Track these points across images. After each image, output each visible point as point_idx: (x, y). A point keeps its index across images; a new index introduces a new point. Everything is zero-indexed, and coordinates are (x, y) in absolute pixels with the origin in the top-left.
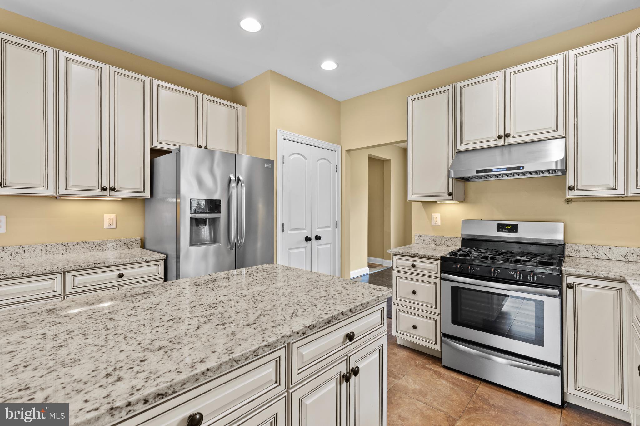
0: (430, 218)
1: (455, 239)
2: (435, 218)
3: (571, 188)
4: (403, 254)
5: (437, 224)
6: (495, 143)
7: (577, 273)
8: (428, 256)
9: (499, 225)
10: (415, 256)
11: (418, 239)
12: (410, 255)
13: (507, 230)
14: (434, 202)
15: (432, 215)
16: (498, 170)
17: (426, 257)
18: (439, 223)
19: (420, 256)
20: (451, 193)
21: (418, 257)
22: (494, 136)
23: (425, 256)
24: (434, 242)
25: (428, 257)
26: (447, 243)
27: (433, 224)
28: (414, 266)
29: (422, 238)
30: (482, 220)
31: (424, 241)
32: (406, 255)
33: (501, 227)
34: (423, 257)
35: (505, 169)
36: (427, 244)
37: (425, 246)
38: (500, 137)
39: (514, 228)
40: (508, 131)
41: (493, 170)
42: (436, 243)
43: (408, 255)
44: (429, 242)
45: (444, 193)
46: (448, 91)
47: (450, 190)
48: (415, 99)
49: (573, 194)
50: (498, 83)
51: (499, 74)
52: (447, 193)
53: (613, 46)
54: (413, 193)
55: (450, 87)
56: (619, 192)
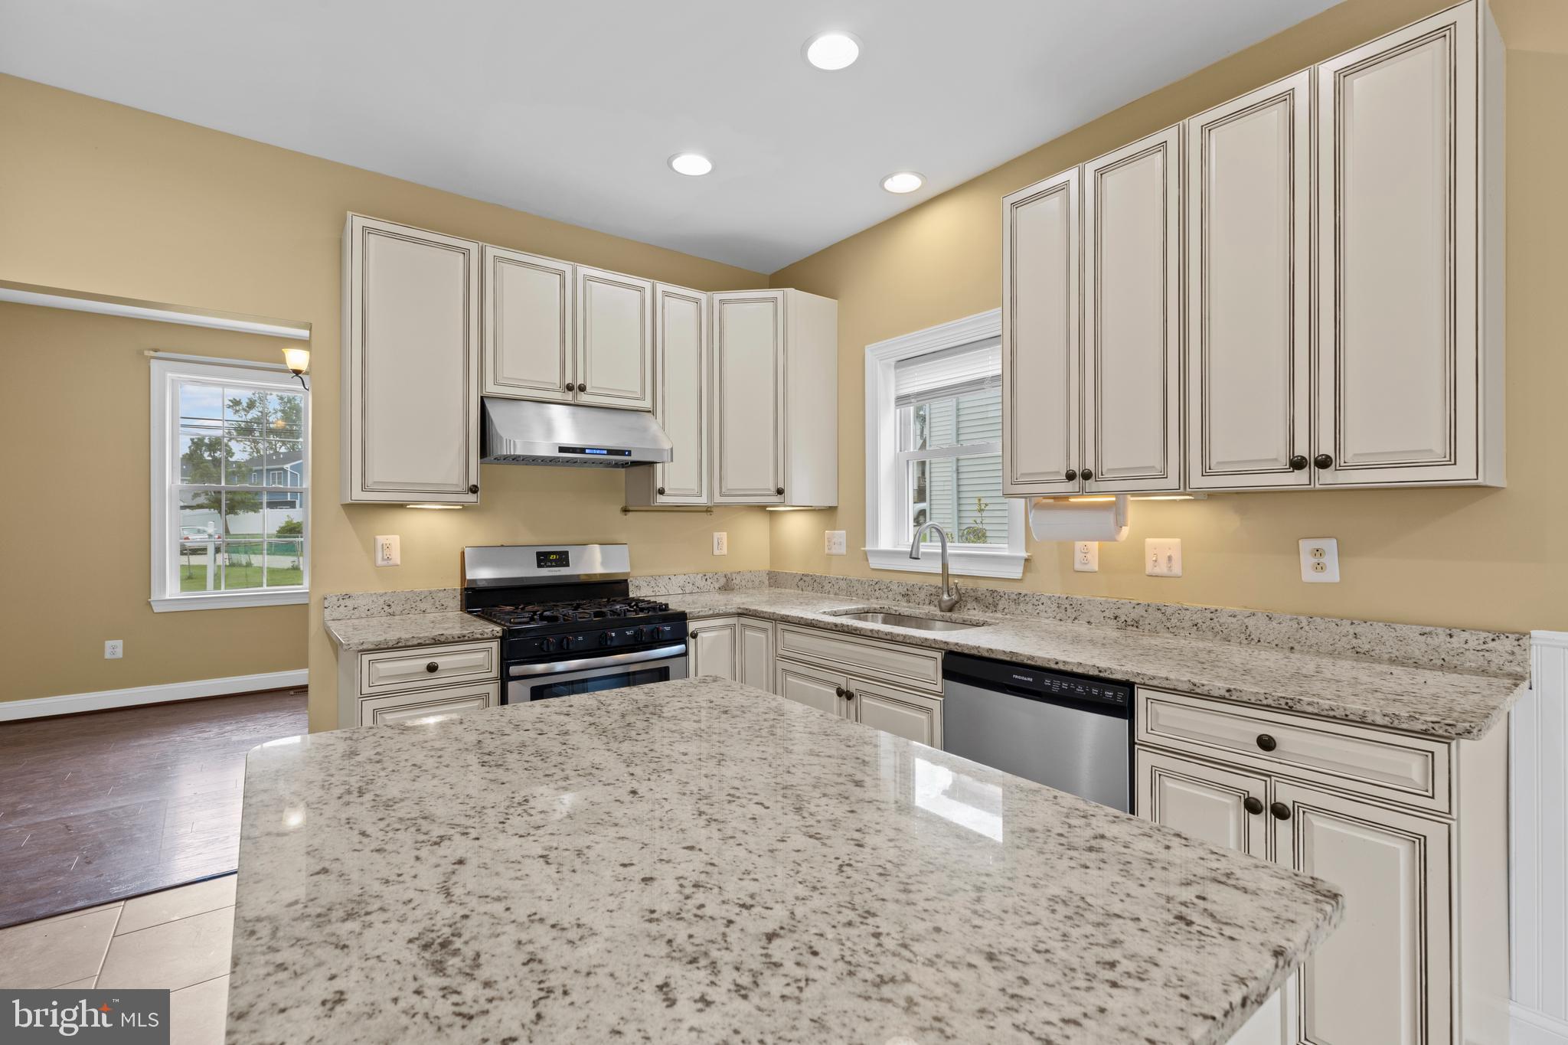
0: (371, 548)
1: (441, 594)
2: (385, 547)
3: (662, 492)
4: (400, 644)
5: (391, 562)
7: (701, 614)
8: (470, 635)
9: (539, 554)
10: (436, 642)
11: (335, 607)
12: (419, 641)
13: (554, 564)
14: (401, 506)
15: (375, 539)
16: (595, 451)
17: (466, 638)
18: (396, 558)
19: (451, 639)
20: (474, 486)
21: (444, 643)
23: (464, 636)
24: (386, 608)
25: (471, 638)
26: (423, 606)
27: (380, 562)
28: (432, 668)
29: (348, 602)
30: (502, 546)
31: (354, 609)
32: (410, 643)
33: (543, 559)
34: (457, 639)
35: (605, 452)
36: (364, 615)
37: (356, 622)
38: (569, 387)
39: (562, 559)
40: (580, 382)
41: (587, 451)
42: (391, 611)
43: (415, 642)
44: (371, 611)
45: (453, 486)
46: (466, 253)
47: (473, 481)
48: (377, 232)
49: (661, 500)
50: (563, 285)
51: (565, 266)
52: (463, 487)
53: (697, 301)
54: (369, 482)
55: (473, 247)
56: (703, 500)
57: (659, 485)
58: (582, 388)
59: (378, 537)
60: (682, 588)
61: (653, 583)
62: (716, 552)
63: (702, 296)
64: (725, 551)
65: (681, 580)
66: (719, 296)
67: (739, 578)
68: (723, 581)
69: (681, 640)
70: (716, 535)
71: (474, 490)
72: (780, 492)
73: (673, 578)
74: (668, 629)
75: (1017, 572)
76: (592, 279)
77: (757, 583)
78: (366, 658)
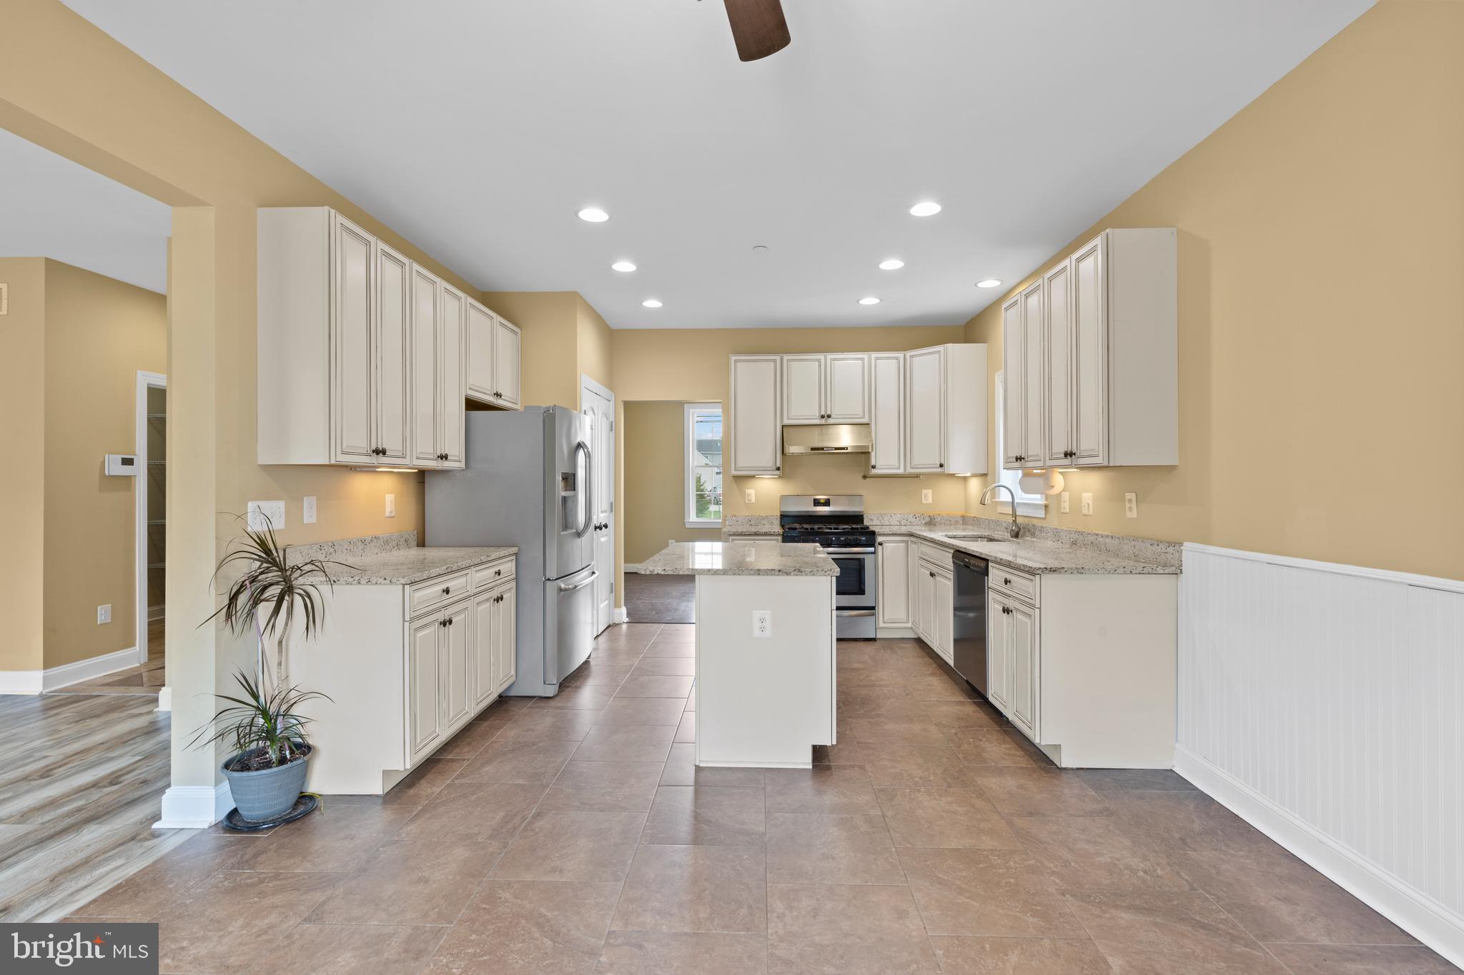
0: (743, 494)
1: (771, 518)
2: (749, 495)
3: (874, 467)
4: (742, 534)
5: (751, 502)
6: (817, 422)
7: (885, 533)
9: (814, 500)
10: (756, 534)
11: (730, 520)
12: (749, 533)
13: (819, 505)
14: (753, 477)
15: (745, 492)
16: (829, 449)
18: (753, 500)
19: (762, 534)
20: (778, 467)
21: (759, 535)
22: (817, 414)
26: (763, 522)
27: (747, 502)
29: (735, 519)
31: (737, 521)
32: (746, 534)
33: (817, 503)
34: (764, 534)
36: (740, 524)
37: (737, 527)
38: (823, 417)
39: (827, 503)
40: (829, 413)
42: (750, 523)
44: (743, 523)
45: (771, 467)
46: (775, 361)
47: (778, 465)
48: (740, 361)
49: (874, 471)
50: (820, 366)
51: (821, 356)
52: (775, 468)
53: (897, 358)
54: (737, 466)
55: (778, 358)
56: (901, 471)
57: (873, 463)
58: (829, 416)
59: (747, 490)
60: (900, 522)
61: (880, 518)
62: (924, 502)
63: (900, 355)
64: (930, 501)
65: (898, 517)
66: (909, 354)
67: (939, 519)
68: (927, 519)
69: (872, 545)
70: (924, 491)
71: (778, 469)
72: (941, 466)
73: (893, 516)
74: (864, 539)
75: (1041, 514)
76: (834, 359)
77: (953, 522)
78: (731, 538)
